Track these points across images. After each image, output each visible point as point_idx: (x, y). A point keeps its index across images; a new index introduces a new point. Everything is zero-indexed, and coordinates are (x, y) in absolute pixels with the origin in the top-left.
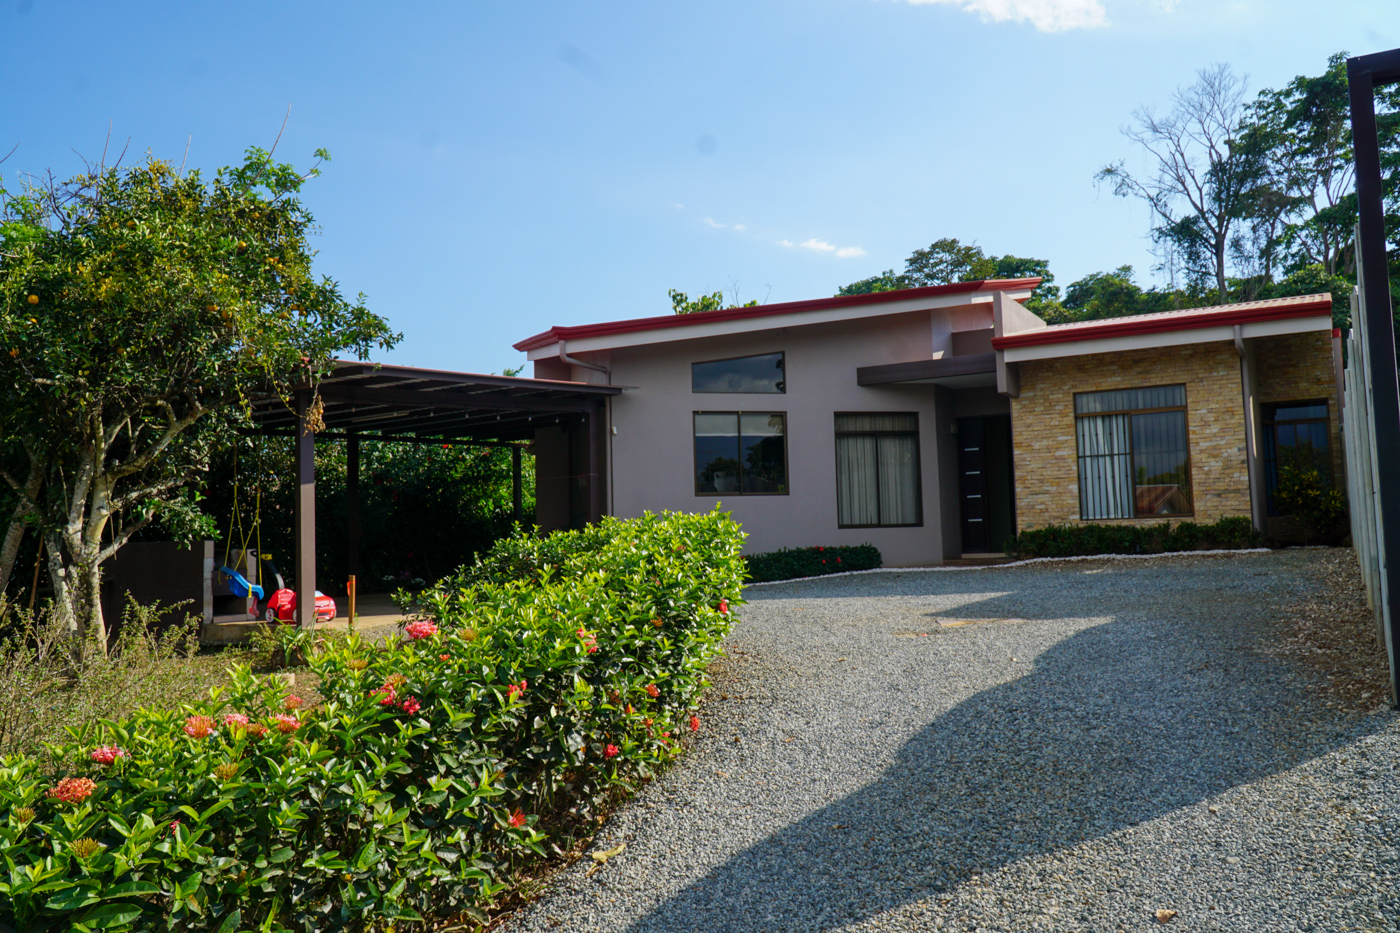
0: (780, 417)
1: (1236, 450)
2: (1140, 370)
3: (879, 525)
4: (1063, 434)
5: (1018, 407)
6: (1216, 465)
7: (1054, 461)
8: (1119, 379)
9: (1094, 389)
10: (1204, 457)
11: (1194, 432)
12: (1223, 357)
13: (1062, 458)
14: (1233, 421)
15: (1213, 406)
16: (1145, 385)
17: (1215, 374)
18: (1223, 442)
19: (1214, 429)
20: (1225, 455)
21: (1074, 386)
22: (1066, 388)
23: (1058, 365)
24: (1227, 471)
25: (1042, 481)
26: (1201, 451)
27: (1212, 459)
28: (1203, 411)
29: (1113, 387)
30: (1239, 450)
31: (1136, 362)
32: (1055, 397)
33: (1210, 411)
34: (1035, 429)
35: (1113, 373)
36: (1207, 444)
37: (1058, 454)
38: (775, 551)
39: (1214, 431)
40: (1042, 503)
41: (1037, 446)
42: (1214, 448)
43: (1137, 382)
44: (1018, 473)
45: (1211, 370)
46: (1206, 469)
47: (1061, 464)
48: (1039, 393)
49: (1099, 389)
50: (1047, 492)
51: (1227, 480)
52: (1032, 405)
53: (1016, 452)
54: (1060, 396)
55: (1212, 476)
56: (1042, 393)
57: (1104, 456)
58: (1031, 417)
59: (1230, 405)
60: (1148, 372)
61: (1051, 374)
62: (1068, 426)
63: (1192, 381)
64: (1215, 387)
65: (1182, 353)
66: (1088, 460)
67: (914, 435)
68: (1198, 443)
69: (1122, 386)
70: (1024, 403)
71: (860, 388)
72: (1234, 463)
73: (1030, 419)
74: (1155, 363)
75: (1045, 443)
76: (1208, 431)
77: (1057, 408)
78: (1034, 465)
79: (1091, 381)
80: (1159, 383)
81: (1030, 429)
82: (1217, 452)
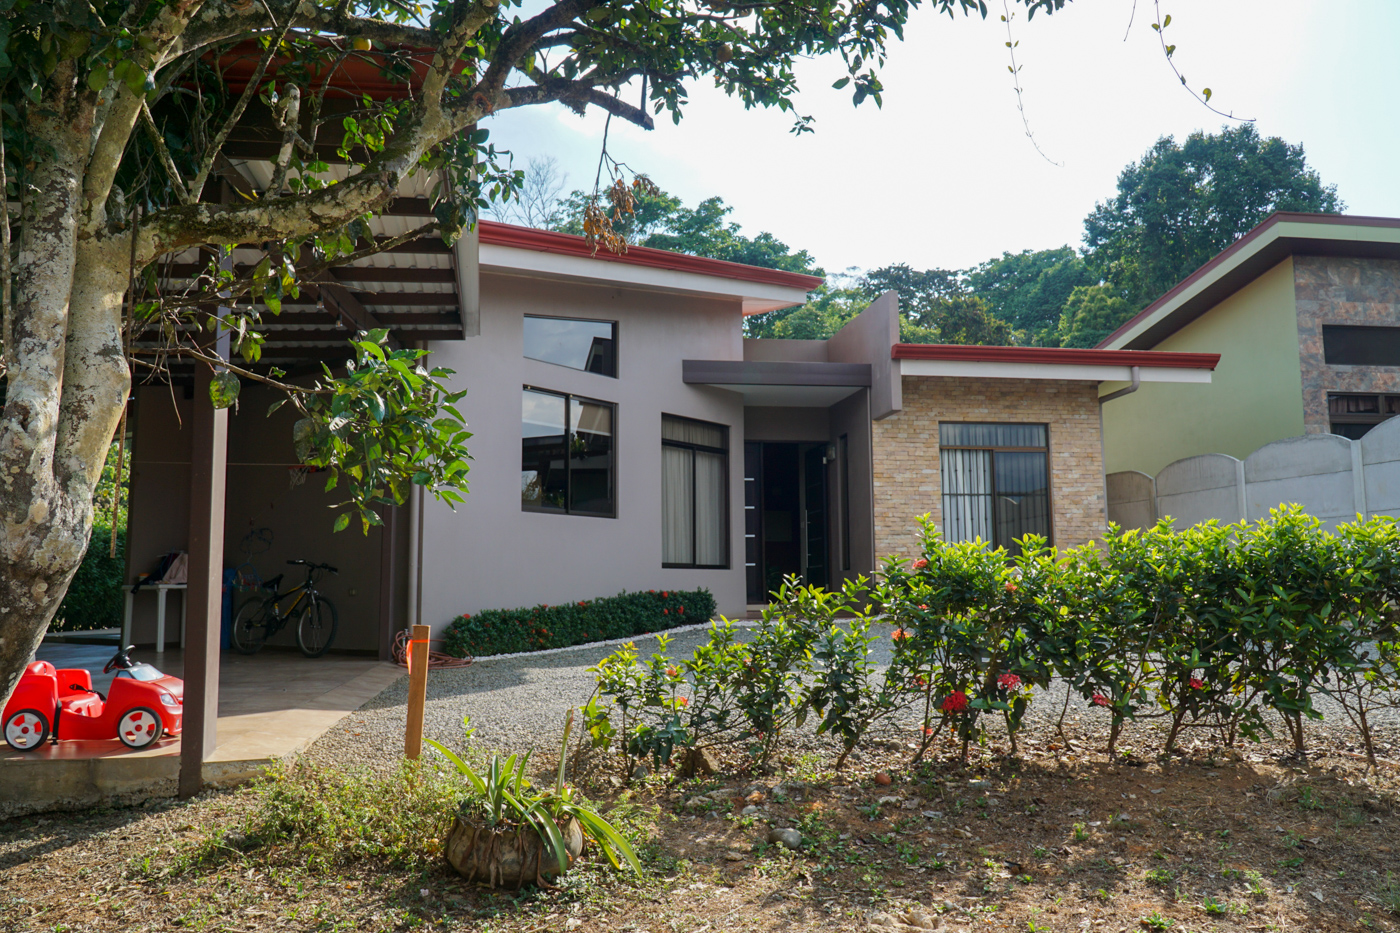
0: (611, 408)
1: (1095, 497)
2: (1007, 403)
3: (693, 565)
4: (928, 467)
5: (880, 431)
6: (1076, 512)
7: (917, 497)
8: (986, 411)
9: (961, 419)
10: (1066, 502)
11: (1057, 476)
12: (1085, 400)
13: (927, 495)
14: (1093, 468)
15: (1076, 450)
16: (1012, 420)
17: (1077, 417)
18: (1084, 489)
19: (1075, 475)
20: (1086, 502)
21: (941, 414)
22: (932, 414)
23: (923, 387)
24: (1087, 520)
25: (903, 520)
26: (1064, 497)
27: (1073, 506)
28: (1066, 455)
29: (980, 420)
30: (1098, 498)
31: (1004, 394)
32: (920, 423)
33: (1072, 455)
34: (898, 458)
35: (980, 404)
36: (1070, 490)
37: (922, 489)
38: (614, 595)
39: (1076, 476)
40: (904, 546)
41: (899, 478)
42: (1077, 494)
43: (1005, 417)
44: (878, 509)
45: (1074, 411)
46: (1068, 516)
47: (925, 502)
48: (902, 417)
49: (967, 419)
50: (910, 533)
51: (1087, 528)
52: (896, 431)
53: (876, 483)
54: (927, 423)
55: (1073, 524)
56: (906, 417)
57: (964, 495)
58: (894, 444)
59: (1090, 450)
60: (1015, 407)
61: (916, 396)
62: (934, 458)
63: (1056, 422)
64: (1077, 430)
65: (1048, 391)
67: (722, 453)
68: (1061, 488)
69: (989, 420)
70: (886, 426)
71: (684, 386)
72: (1093, 511)
73: (892, 446)
74: (1022, 398)
75: (908, 475)
76: (1070, 476)
77: (922, 436)
78: (896, 500)
79: (958, 410)
80: (1025, 420)
81: (892, 457)
82: (1078, 499)
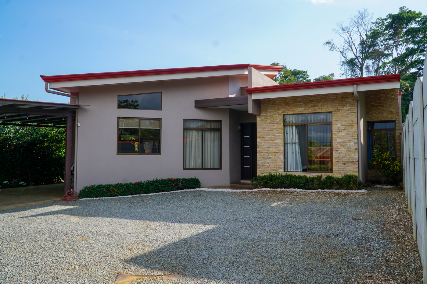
0: (159, 120)
1: (353, 143)
2: (312, 105)
3: (202, 169)
4: (278, 133)
5: (260, 120)
6: (343, 150)
7: (274, 145)
8: (303, 109)
9: (292, 113)
10: (338, 145)
11: (335, 134)
12: (349, 100)
13: (277, 144)
14: (352, 130)
15: (344, 123)
16: (314, 112)
17: (345, 108)
18: (347, 140)
19: (344, 133)
20: (348, 145)
21: (284, 112)
22: (280, 112)
23: (277, 102)
24: (348, 153)
25: (268, 153)
26: (337, 143)
27: (342, 147)
28: (339, 125)
29: (300, 113)
30: (354, 143)
31: (311, 101)
32: (275, 116)
33: (342, 125)
34: (266, 130)
35: (301, 106)
36: (340, 140)
37: (275, 141)
38: (152, 180)
39: (344, 134)
40: (268, 163)
41: (267, 137)
42: (343, 142)
43: (311, 111)
44: (258, 149)
45: (344, 106)
46: (339, 151)
47: (277, 146)
48: (269, 114)
49: (294, 113)
50: (270, 159)
51: (348, 157)
52: (265, 119)
53: (258, 140)
54: (278, 115)
55: (342, 155)
56: (270, 114)
57: (296, 143)
58: (265, 125)
59: (351, 122)
60: (316, 106)
61: (274, 105)
62: (280, 129)
63: (335, 111)
64: (345, 114)
65: (331, 98)
66: (289, 145)
67: (219, 130)
68: (336, 139)
69: (304, 112)
70: (262, 118)
71: (195, 109)
72: (352, 149)
73: (264, 126)
74: (319, 102)
75: (270, 136)
76: (341, 134)
77: (276, 121)
78: (265, 146)
79: (291, 109)
80: (320, 111)
81: (264, 130)
82: (344, 144)
